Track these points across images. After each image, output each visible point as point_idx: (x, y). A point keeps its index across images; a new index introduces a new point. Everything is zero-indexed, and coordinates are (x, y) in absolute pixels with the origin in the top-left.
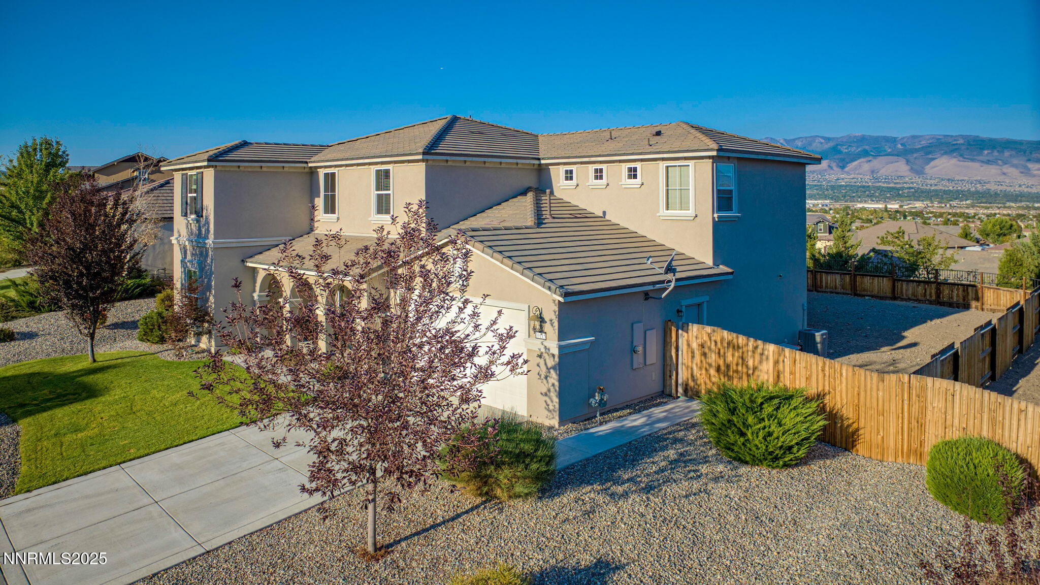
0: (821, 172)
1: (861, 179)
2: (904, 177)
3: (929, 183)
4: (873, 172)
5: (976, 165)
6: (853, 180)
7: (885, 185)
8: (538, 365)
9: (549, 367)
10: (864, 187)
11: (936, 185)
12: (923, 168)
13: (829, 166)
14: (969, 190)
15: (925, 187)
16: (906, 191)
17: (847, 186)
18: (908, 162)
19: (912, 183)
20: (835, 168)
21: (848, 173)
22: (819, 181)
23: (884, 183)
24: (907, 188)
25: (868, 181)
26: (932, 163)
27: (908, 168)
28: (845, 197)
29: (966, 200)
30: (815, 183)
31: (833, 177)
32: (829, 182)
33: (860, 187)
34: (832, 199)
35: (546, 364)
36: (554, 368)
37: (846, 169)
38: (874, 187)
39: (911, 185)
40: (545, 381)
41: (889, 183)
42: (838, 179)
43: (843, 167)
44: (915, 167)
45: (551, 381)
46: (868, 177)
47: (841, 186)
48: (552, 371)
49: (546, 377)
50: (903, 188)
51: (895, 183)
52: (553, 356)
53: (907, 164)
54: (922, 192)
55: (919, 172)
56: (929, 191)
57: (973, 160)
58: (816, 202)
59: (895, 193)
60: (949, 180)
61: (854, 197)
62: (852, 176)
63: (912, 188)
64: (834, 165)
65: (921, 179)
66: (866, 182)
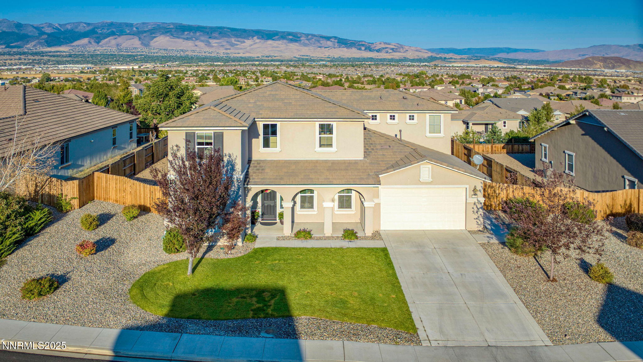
0: (84, 46)
1: (110, 50)
2: (137, 48)
3: (153, 52)
4: (118, 45)
5: (181, 40)
6: (105, 51)
7: (126, 54)
8: (473, 208)
9: (479, 207)
10: (112, 55)
11: (157, 53)
12: (149, 42)
13: (89, 42)
14: (176, 55)
15: (150, 54)
16: (139, 57)
17: (101, 55)
18: (140, 39)
19: (143, 52)
20: (93, 43)
21: (102, 46)
22: (82, 52)
23: (125, 52)
24: (140, 55)
25: (115, 51)
26: (155, 40)
27: (140, 42)
28: (100, 62)
29: (175, 62)
30: (80, 53)
31: (92, 49)
32: (89, 52)
33: (110, 55)
34: (92, 63)
35: (477, 207)
36: (481, 208)
37: (100, 44)
38: (119, 55)
39: (142, 53)
40: (476, 214)
41: (128, 52)
42: (95, 50)
43: (98, 43)
44: (144, 42)
45: (479, 213)
46: (115, 48)
47: (97, 55)
48: (480, 209)
49: (477, 212)
50: (137, 55)
51: (132, 52)
52: (481, 203)
53: (139, 40)
54: (149, 57)
55: (146, 45)
56: (153, 57)
57: (179, 38)
58: (82, 66)
59: (132, 59)
60: (164, 50)
61: (106, 61)
62: (104, 48)
63: (143, 55)
64: (92, 41)
65: (148, 49)
66: (113, 52)
